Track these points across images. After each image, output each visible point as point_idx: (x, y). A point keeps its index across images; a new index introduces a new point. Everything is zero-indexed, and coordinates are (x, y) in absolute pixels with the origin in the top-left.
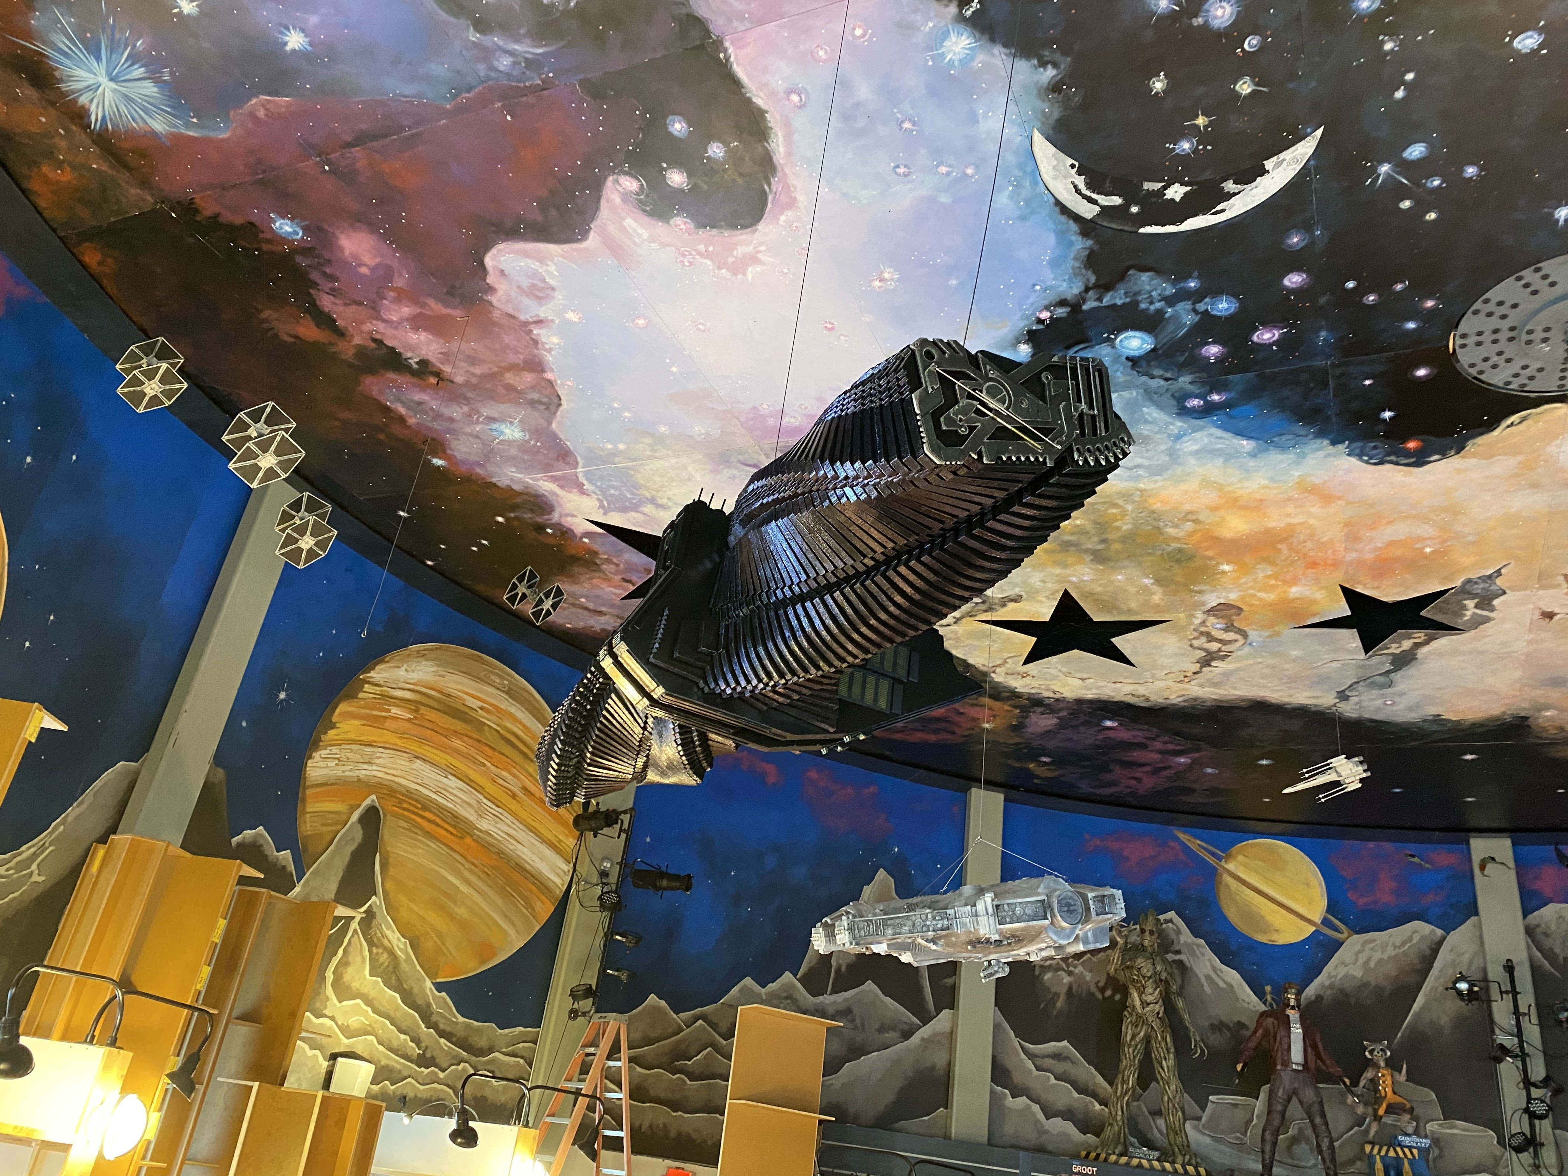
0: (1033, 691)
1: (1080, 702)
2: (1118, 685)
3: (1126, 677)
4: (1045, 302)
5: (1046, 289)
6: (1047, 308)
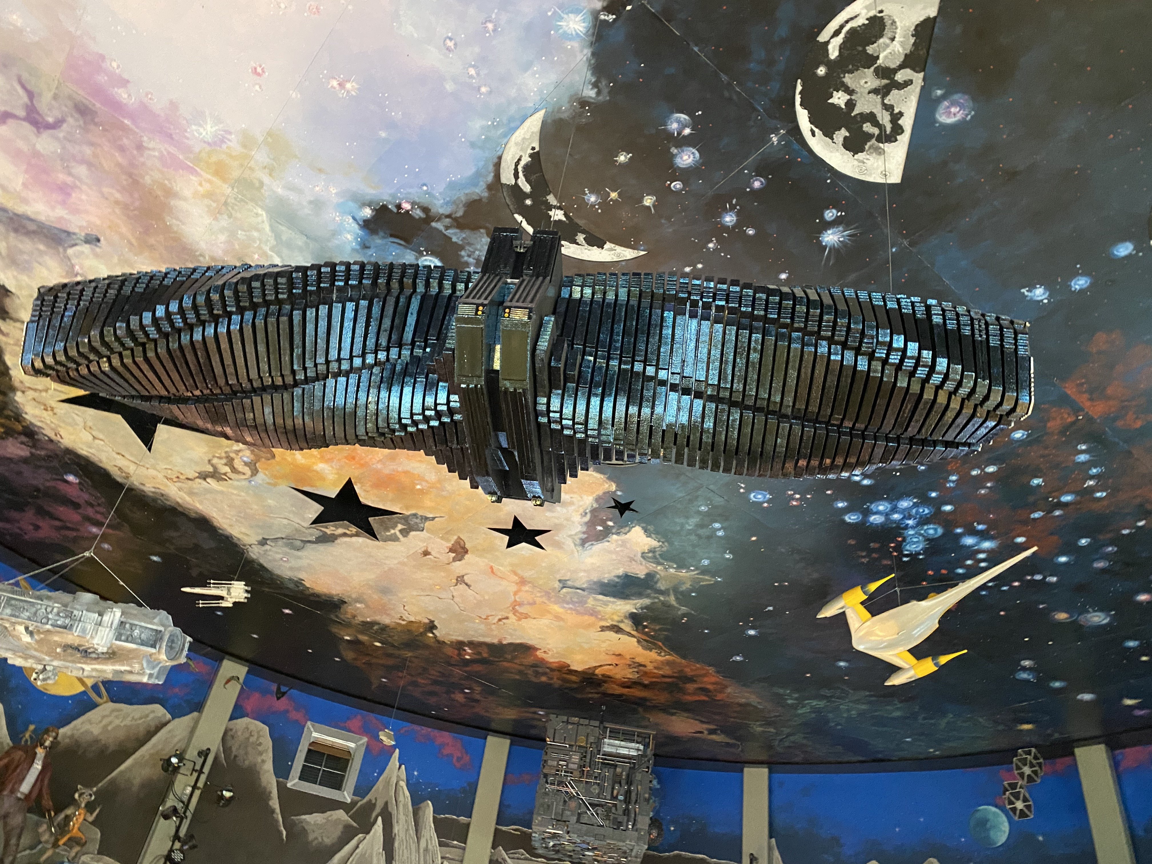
0: (39, 424)
1: (68, 451)
2: (119, 457)
3: (132, 455)
4: (417, 200)
5: (428, 194)
6: (413, 204)
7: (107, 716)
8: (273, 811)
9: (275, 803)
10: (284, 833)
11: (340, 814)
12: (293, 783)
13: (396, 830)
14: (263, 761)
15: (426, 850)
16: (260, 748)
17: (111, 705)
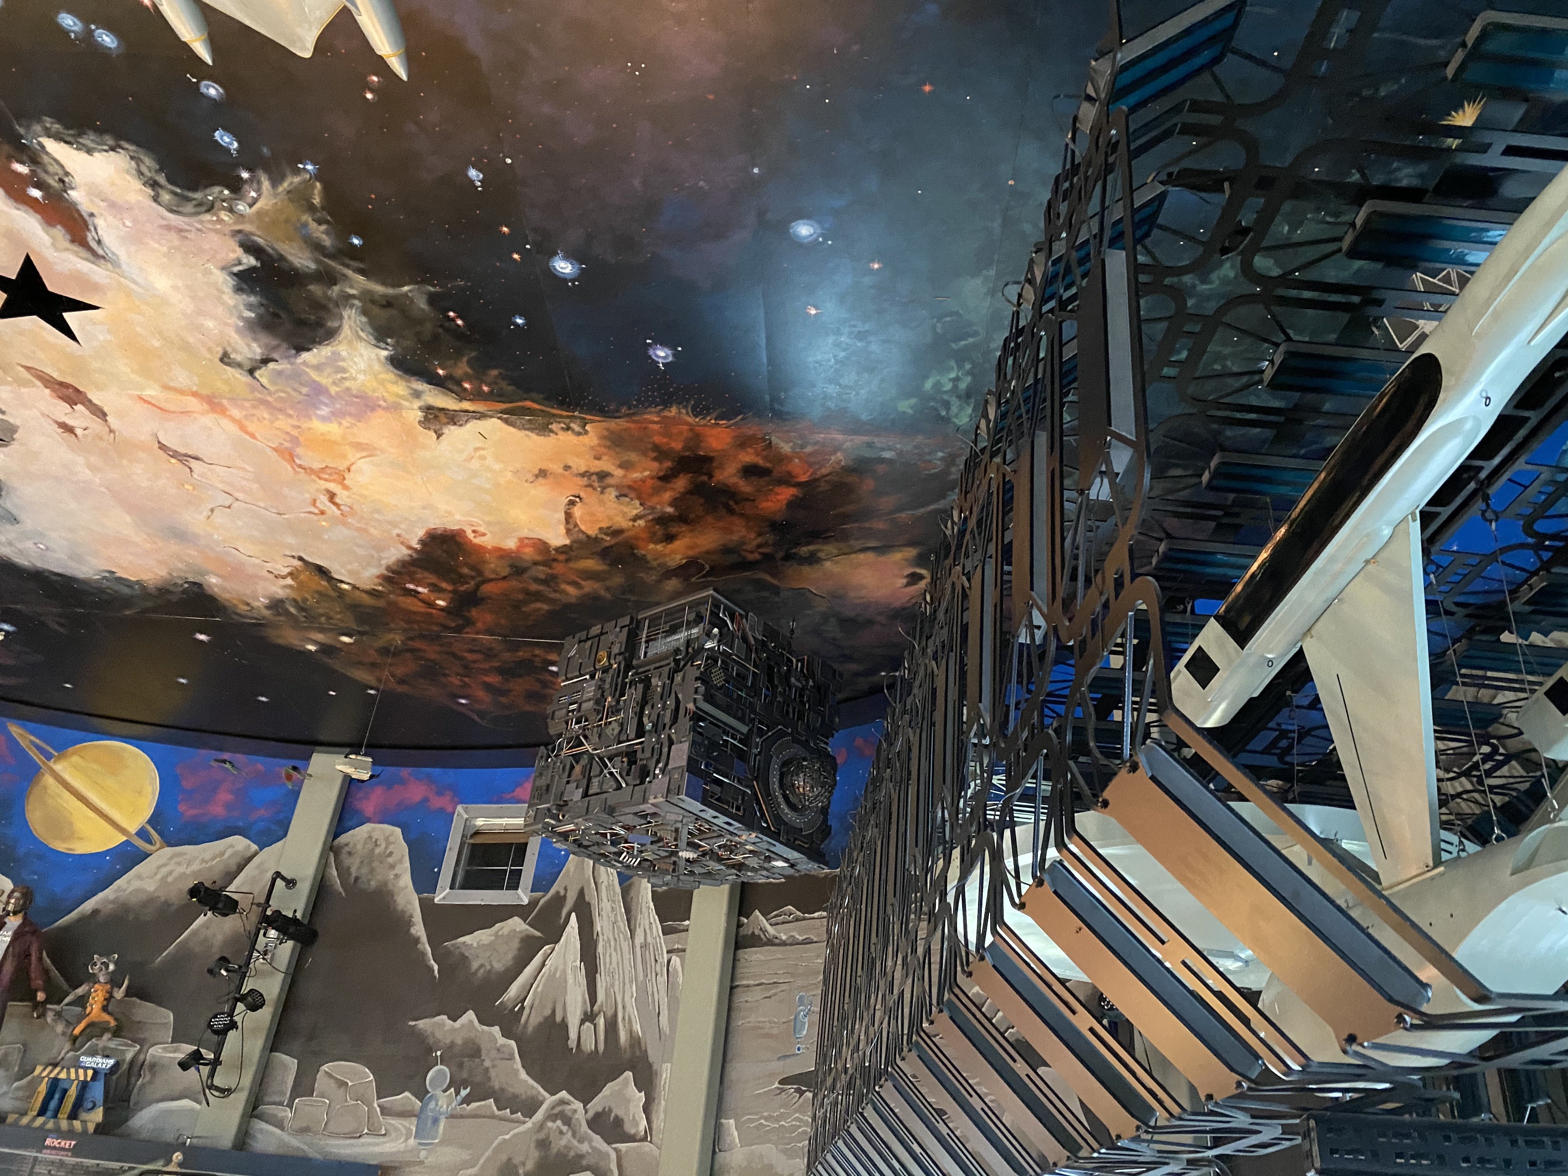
7: (164, 865)
8: (417, 940)
9: (419, 929)
10: (436, 967)
11: (516, 924)
12: (441, 896)
13: (598, 927)
14: (397, 876)
15: (645, 946)
16: (390, 860)
17: (169, 850)
